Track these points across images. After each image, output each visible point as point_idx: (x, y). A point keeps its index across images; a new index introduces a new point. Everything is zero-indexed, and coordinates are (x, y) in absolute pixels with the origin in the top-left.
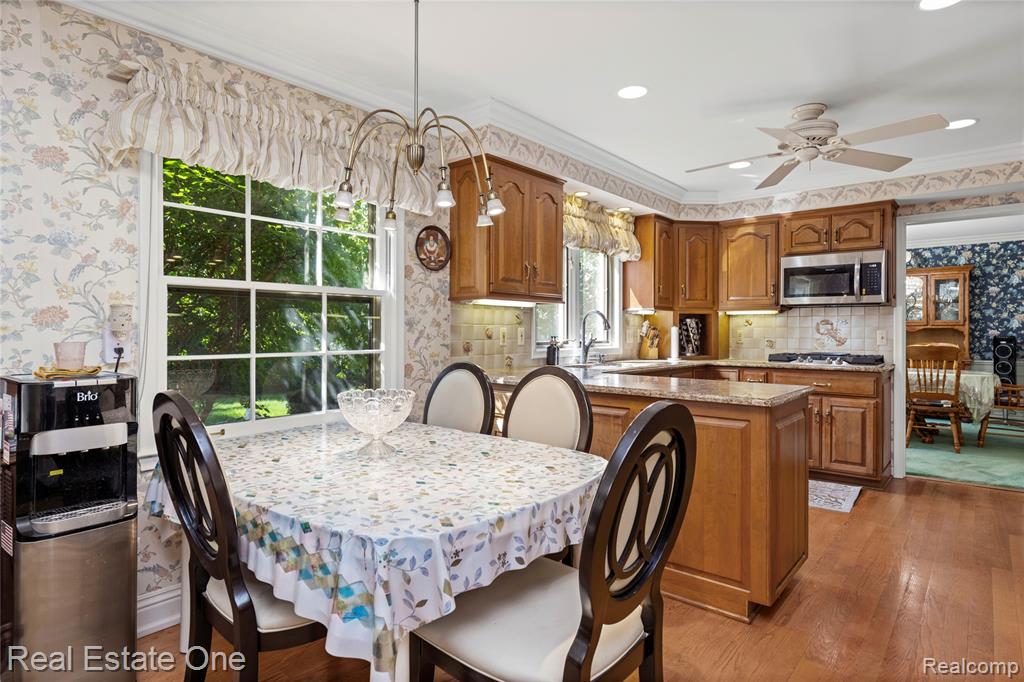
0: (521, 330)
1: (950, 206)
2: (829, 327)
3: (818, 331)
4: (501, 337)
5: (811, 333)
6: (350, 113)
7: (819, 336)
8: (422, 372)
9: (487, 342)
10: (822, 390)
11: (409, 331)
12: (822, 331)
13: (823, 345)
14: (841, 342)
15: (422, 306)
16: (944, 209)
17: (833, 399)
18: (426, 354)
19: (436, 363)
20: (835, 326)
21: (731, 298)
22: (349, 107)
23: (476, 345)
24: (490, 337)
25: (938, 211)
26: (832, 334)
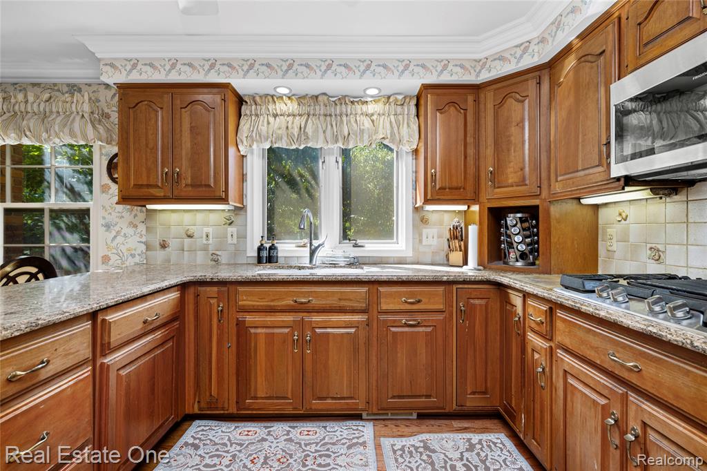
0: (232, 230)
4: (204, 236)
6: (56, 88)
8: (119, 262)
9: (187, 241)
11: (107, 231)
15: (119, 212)
17: (648, 407)
18: (124, 248)
19: (133, 256)
21: (559, 179)
22: (55, 85)
23: (173, 243)
24: (190, 236)
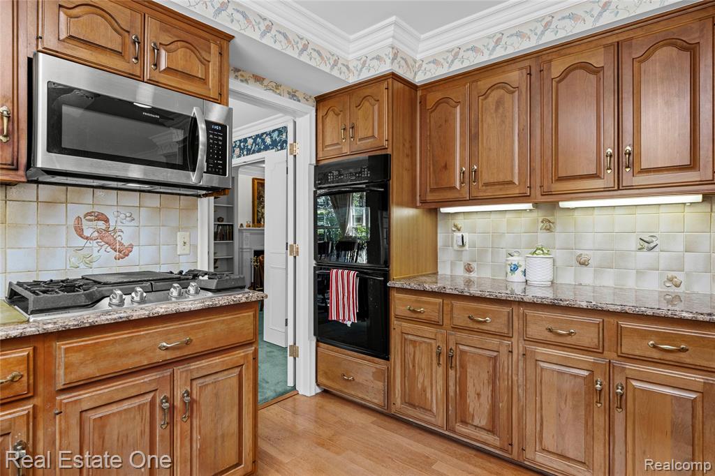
1: (252, 81)
2: (101, 225)
3: (79, 231)
5: (65, 237)
7: (82, 242)
10: (178, 354)
12: (87, 233)
13: (89, 262)
14: (124, 253)
16: (246, 81)
17: (194, 365)
20: (112, 223)
25: (242, 81)
26: (107, 237)
